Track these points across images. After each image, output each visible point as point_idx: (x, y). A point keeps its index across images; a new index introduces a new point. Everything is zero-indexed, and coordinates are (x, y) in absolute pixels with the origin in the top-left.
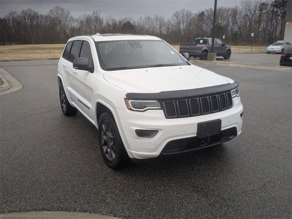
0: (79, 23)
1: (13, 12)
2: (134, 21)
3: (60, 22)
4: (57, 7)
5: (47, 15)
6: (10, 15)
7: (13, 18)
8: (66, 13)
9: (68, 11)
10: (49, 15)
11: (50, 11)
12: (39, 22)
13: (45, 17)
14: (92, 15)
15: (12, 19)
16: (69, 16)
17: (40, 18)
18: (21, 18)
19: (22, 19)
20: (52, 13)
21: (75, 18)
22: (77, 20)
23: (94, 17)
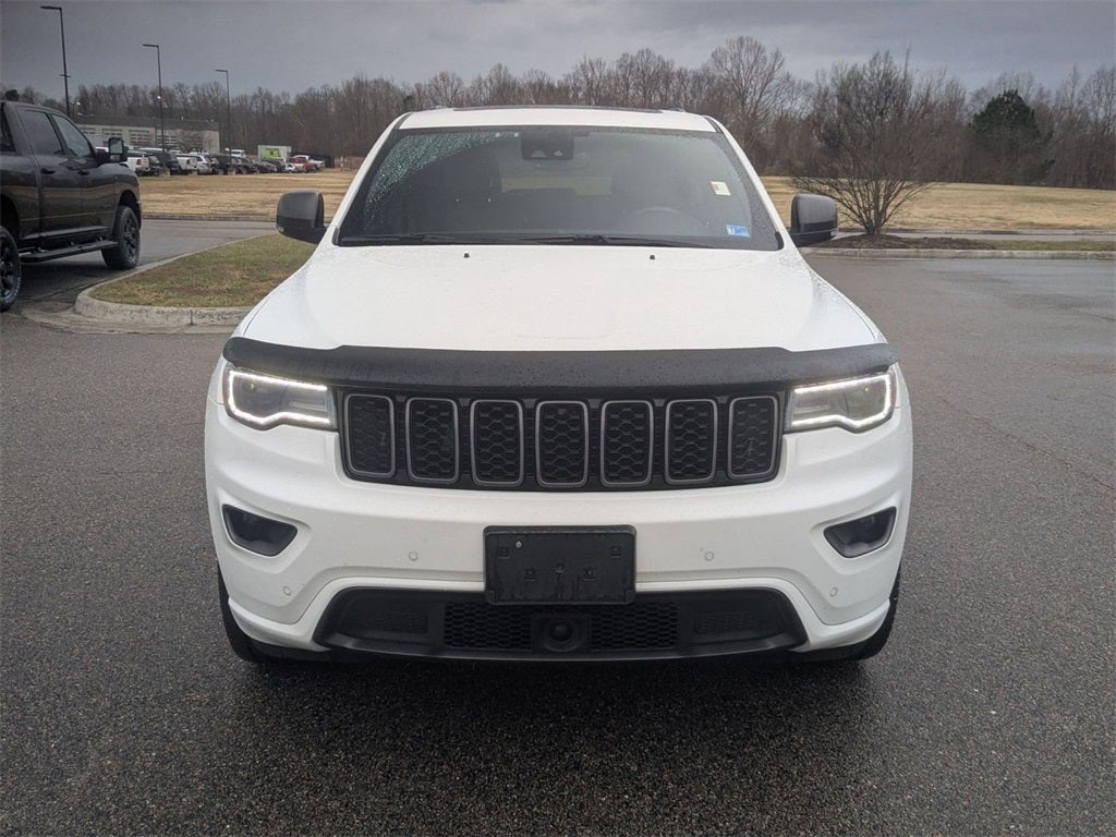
0: (811, 101)
1: (591, 64)
2: (1041, 90)
3: (742, 96)
4: (741, 40)
5: (701, 72)
6: (580, 72)
7: (590, 83)
8: (770, 60)
9: (777, 56)
10: (707, 70)
11: (713, 55)
12: (672, 98)
13: (694, 77)
14: (868, 66)
15: (584, 86)
16: (778, 75)
17: (676, 81)
18: (612, 83)
19: (616, 85)
20: (720, 62)
21: (800, 82)
22: (807, 86)
23: (873, 74)
